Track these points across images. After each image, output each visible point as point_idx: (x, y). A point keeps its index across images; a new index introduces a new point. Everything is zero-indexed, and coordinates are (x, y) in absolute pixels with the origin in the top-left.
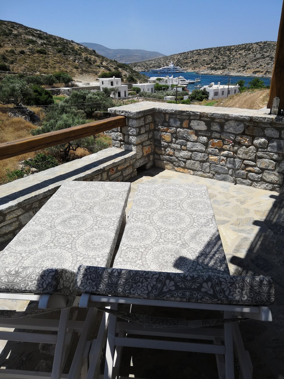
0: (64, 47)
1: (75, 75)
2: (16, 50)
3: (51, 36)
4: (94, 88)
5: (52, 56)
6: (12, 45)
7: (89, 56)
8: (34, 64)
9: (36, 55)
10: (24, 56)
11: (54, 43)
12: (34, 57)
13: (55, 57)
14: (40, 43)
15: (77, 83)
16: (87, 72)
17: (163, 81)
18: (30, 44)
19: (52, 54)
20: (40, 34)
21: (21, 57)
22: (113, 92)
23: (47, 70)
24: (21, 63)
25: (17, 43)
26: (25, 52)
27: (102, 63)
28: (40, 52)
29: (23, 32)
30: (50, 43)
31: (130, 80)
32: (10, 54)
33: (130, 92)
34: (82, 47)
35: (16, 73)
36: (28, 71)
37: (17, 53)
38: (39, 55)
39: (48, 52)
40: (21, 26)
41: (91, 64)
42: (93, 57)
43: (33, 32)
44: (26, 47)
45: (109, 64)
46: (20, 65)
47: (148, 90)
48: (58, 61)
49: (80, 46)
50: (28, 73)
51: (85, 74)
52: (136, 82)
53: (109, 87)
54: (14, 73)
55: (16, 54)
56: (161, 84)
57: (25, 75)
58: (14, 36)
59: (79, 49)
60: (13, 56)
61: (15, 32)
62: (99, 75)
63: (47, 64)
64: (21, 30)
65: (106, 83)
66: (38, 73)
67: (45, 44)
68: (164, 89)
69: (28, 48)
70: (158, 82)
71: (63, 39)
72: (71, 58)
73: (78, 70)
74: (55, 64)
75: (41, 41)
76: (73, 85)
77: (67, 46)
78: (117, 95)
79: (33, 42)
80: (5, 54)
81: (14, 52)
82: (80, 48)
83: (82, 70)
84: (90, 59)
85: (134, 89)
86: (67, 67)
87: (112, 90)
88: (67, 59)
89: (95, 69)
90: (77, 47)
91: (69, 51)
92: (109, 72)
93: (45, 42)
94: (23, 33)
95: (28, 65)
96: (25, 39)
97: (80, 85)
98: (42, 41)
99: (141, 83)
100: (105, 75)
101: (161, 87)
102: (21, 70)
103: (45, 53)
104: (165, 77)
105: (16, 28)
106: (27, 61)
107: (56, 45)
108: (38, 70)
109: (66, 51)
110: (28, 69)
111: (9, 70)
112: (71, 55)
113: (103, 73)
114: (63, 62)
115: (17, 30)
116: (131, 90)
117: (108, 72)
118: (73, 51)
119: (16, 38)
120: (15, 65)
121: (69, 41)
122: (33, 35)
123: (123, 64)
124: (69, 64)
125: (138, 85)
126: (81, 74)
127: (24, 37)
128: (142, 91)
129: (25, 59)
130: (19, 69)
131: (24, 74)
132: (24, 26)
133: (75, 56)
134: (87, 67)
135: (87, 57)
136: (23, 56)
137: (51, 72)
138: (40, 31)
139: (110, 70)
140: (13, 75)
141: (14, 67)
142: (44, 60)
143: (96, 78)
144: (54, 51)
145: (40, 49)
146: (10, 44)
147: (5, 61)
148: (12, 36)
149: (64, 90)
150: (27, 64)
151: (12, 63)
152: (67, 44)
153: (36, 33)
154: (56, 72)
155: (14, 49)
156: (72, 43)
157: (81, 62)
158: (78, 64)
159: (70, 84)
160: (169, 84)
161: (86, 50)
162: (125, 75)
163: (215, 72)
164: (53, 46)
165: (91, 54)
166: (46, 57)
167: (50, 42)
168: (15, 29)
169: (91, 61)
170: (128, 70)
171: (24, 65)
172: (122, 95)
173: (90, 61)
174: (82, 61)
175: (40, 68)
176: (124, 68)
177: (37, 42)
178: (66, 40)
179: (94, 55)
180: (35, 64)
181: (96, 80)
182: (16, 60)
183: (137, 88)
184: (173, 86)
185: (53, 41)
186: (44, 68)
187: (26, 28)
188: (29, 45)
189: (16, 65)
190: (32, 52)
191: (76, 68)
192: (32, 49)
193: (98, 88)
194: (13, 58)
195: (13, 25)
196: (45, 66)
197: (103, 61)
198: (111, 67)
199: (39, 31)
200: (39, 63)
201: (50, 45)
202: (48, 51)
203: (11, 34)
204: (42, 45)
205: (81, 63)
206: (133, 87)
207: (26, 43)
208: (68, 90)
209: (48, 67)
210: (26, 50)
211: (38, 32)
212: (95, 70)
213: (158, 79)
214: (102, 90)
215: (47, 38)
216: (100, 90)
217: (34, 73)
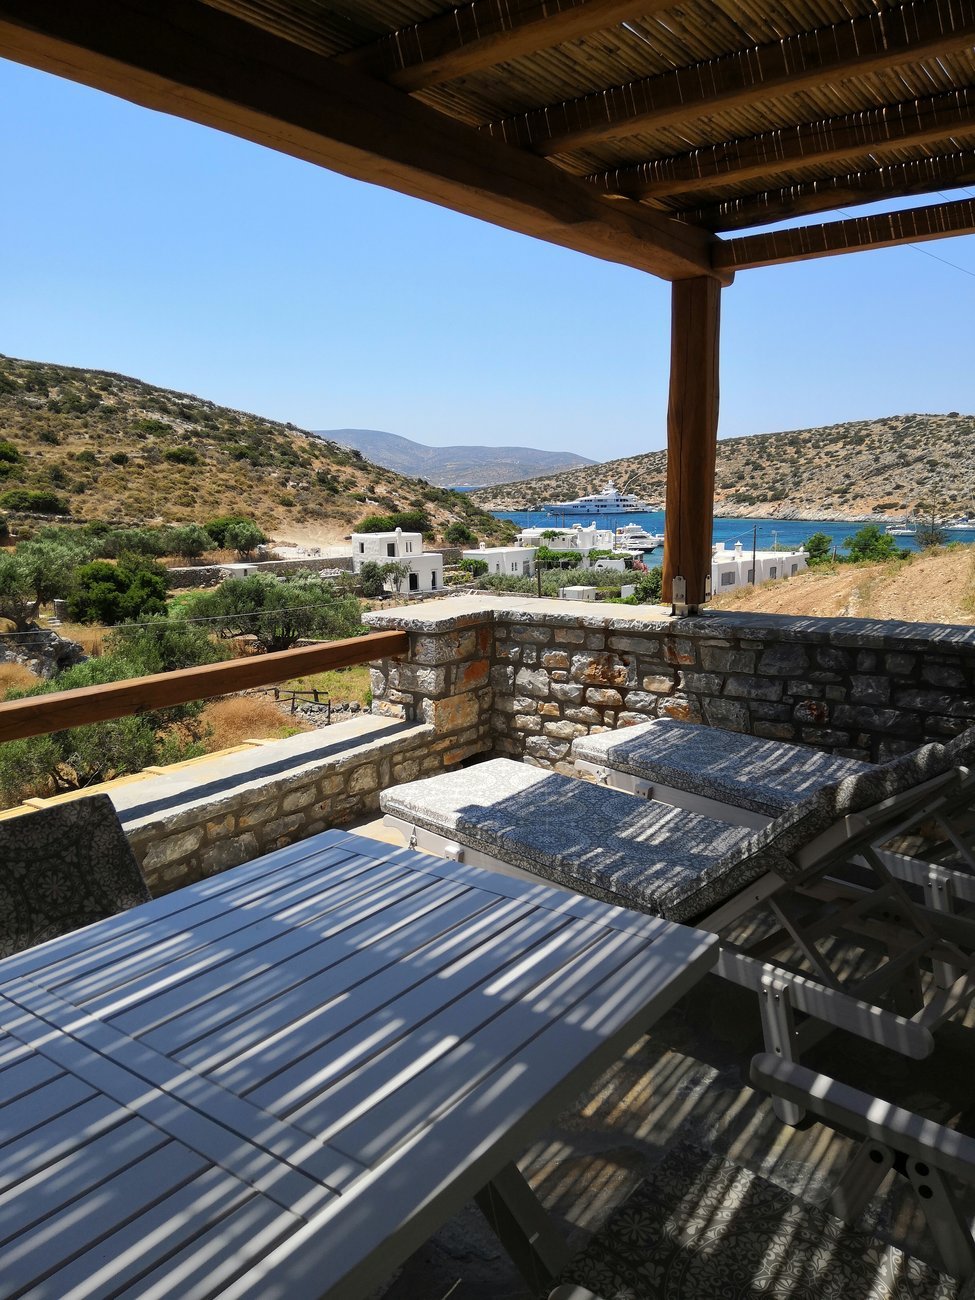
0: (258, 443)
1: (279, 526)
2: (100, 452)
3: (224, 412)
4: (332, 564)
5: (214, 469)
6: (91, 437)
7: (334, 468)
8: (152, 494)
9: (165, 466)
10: (124, 467)
11: (227, 430)
12: (155, 472)
13: (222, 471)
14: (181, 431)
15: (278, 551)
16: (317, 515)
17: (564, 539)
18: (147, 436)
19: (215, 462)
20: (189, 407)
21: (115, 472)
22: (393, 576)
23: (189, 509)
24: (110, 491)
25: (107, 431)
26: (127, 458)
27: (372, 490)
28: (176, 458)
29: (134, 401)
30: (212, 433)
31: (457, 539)
32: (78, 465)
33: (452, 573)
34: (318, 441)
35: (86, 522)
36: (126, 515)
37: (102, 462)
38: (172, 466)
39: (201, 459)
40: (134, 383)
41: (336, 491)
42: (347, 472)
43: (169, 400)
44: (134, 443)
45: (396, 492)
46: (105, 497)
47: (514, 566)
48: (232, 483)
49: (312, 439)
50: (127, 519)
51: (311, 521)
52: (474, 544)
53: (382, 559)
54: (79, 522)
55: (99, 465)
56: (557, 547)
57: (112, 527)
58: (104, 412)
59: (307, 448)
60: (88, 469)
61: (109, 401)
62: (357, 523)
63: (190, 493)
64: (128, 397)
65: (372, 549)
66: (159, 520)
67: (196, 434)
68: (565, 566)
69: (139, 446)
70: (545, 542)
71: (262, 420)
72: (275, 475)
73: (292, 508)
74: (218, 492)
75: (186, 426)
76: (264, 557)
77: (270, 440)
78: (406, 583)
79: (161, 428)
80: (64, 463)
81: (93, 458)
82: (313, 445)
83: (305, 510)
84: (335, 479)
85: (467, 567)
86: (258, 501)
87: (389, 569)
88: (260, 479)
89: (348, 505)
90: (300, 443)
91: (271, 455)
92: (392, 514)
93: (199, 428)
94: (134, 404)
95: (130, 497)
96: (136, 422)
97: (290, 555)
98: (190, 427)
99: (494, 546)
100: (375, 526)
101: (555, 558)
102: (105, 512)
103: (194, 462)
104: (570, 527)
105: (115, 390)
106: (130, 485)
107: (232, 436)
108: (158, 512)
109: (261, 454)
110: (128, 506)
111: (65, 511)
112: (277, 466)
113: (371, 516)
114: (245, 488)
115: (116, 395)
116: (456, 569)
117: (389, 514)
118: (284, 454)
119: (108, 419)
120: (86, 498)
121: (280, 425)
122: (164, 410)
123: (444, 492)
124: (266, 492)
125: (482, 552)
126: (298, 521)
127: (135, 415)
128: (492, 570)
129: (122, 479)
130: (101, 507)
131: (111, 523)
132: (143, 384)
133: (288, 467)
134: (321, 500)
135: (328, 472)
136: (122, 469)
137: (200, 518)
138: (193, 398)
139: (394, 509)
140: (75, 527)
141: (84, 502)
142: (186, 480)
143: (347, 533)
144: (223, 454)
145: (179, 449)
146: (87, 436)
147: (57, 486)
148: (97, 413)
149: (231, 570)
150: (127, 493)
151: (80, 490)
152: (270, 433)
153: (175, 404)
154: (216, 517)
155: (95, 449)
156: (287, 431)
157: (305, 485)
158: (294, 491)
159: (256, 551)
160: (584, 546)
161: (331, 450)
162: (442, 524)
163: (751, 508)
164: (222, 439)
165: (340, 463)
166: (193, 473)
167: (215, 428)
168: (112, 393)
169: (338, 482)
170: (457, 509)
171: (117, 496)
172: (424, 583)
173: (336, 484)
174: (308, 482)
175: (169, 505)
176: (446, 501)
177: (171, 429)
178: (272, 423)
179: (353, 465)
180: (156, 493)
181: (347, 538)
182: (96, 481)
183: (476, 562)
184: (594, 555)
185: (226, 427)
186: (182, 504)
187: (148, 389)
188: (146, 438)
189: (91, 495)
190: (152, 457)
191: (288, 504)
192: (152, 449)
193: (348, 563)
194: (87, 476)
195: (109, 381)
196: (184, 500)
197: (377, 483)
198: (402, 501)
199: (187, 396)
200: (167, 490)
201: (214, 438)
202: (204, 456)
203: (93, 406)
204: (186, 437)
205: (304, 488)
206: (464, 557)
207: (138, 431)
208: (246, 570)
209: (195, 502)
210: (133, 452)
211: (186, 401)
212: (345, 509)
213: (546, 535)
214: (358, 570)
215: (207, 418)
216: (353, 570)
217: (145, 519)
